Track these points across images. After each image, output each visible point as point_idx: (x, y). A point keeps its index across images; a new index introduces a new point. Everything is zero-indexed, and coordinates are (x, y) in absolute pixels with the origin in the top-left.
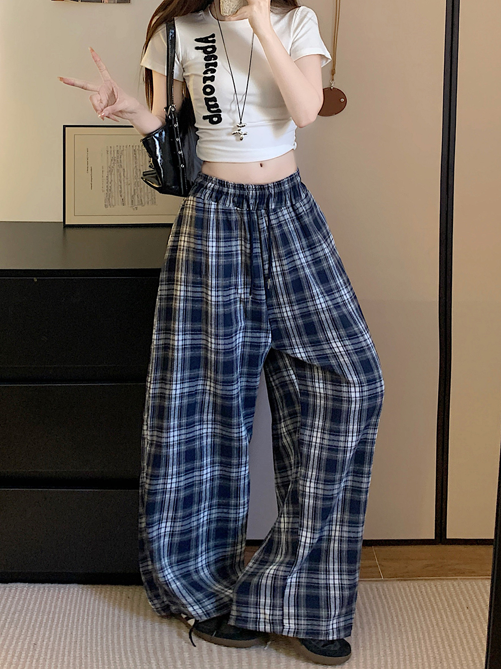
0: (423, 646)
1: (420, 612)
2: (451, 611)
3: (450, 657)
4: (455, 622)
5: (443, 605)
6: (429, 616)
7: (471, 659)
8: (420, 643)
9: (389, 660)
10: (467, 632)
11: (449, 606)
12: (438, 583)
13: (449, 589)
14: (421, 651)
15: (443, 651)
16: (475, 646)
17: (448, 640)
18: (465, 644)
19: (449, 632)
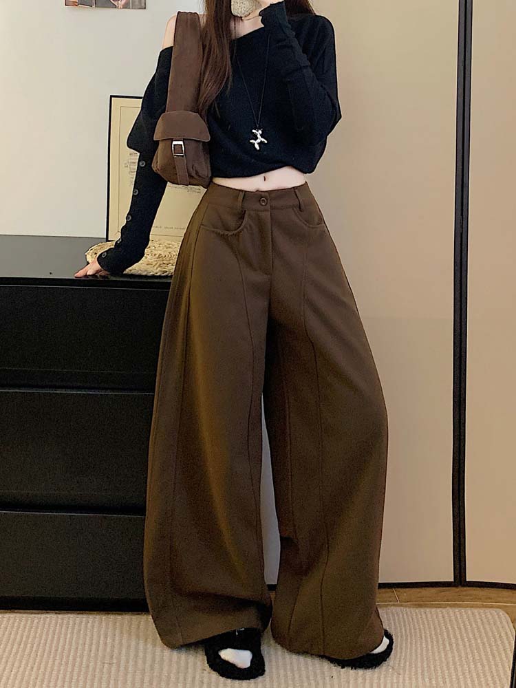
4: (439, 652)
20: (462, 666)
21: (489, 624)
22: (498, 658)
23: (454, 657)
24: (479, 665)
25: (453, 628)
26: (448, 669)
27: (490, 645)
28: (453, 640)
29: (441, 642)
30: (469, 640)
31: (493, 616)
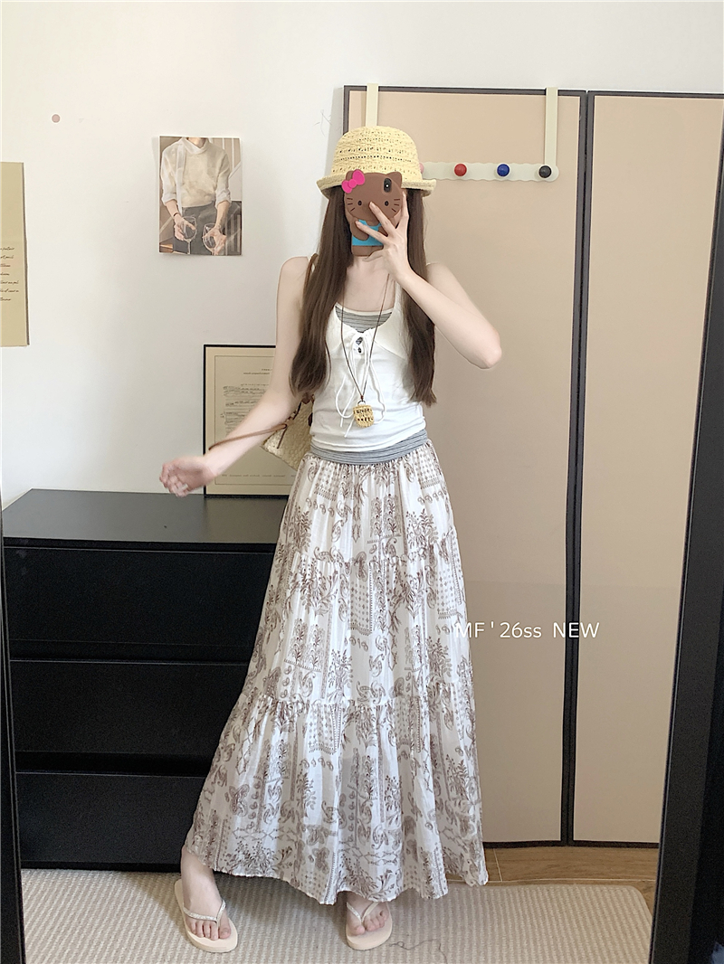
5: (555, 913)
11: (561, 912)
13: (562, 895)
17: (557, 949)
20: (590, 943)
21: (620, 902)
22: (629, 937)
23: (581, 935)
24: (609, 943)
25: (579, 904)
26: (577, 947)
27: (621, 924)
28: (580, 918)
29: (566, 920)
30: (598, 918)
31: (624, 895)
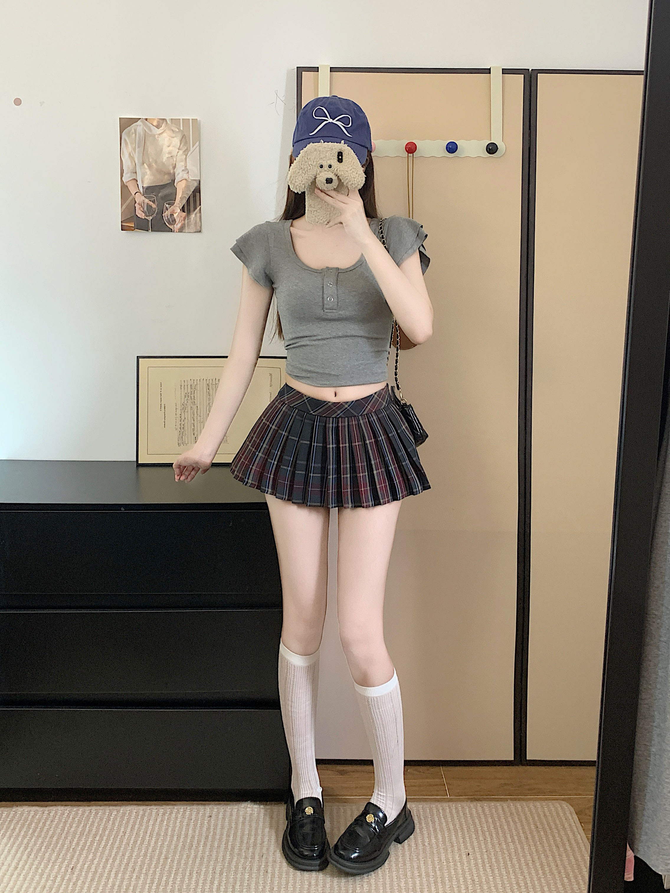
0: (459, 868)
1: (460, 834)
2: (497, 834)
3: (492, 880)
5: (489, 828)
6: (470, 837)
7: (515, 882)
8: (455, 865)
9: (418, 882)
10: (513, 854)
12: (486, 805)
13: (497, 810)
14: (456, 873)
15: (484, 873)
16: (521, 868)
17: (490, 862)
18: (510, 867)
19: (493, 855)
21: (552, 816)
24: (543, 856)
25: (514, 821)
26: (511, 860)
27: (554, 837)
29: (501, 834)
